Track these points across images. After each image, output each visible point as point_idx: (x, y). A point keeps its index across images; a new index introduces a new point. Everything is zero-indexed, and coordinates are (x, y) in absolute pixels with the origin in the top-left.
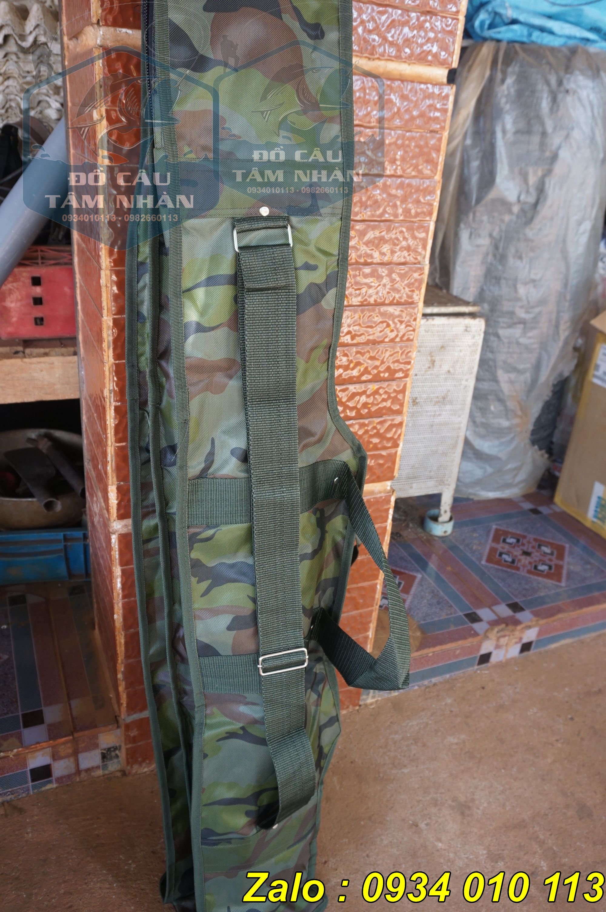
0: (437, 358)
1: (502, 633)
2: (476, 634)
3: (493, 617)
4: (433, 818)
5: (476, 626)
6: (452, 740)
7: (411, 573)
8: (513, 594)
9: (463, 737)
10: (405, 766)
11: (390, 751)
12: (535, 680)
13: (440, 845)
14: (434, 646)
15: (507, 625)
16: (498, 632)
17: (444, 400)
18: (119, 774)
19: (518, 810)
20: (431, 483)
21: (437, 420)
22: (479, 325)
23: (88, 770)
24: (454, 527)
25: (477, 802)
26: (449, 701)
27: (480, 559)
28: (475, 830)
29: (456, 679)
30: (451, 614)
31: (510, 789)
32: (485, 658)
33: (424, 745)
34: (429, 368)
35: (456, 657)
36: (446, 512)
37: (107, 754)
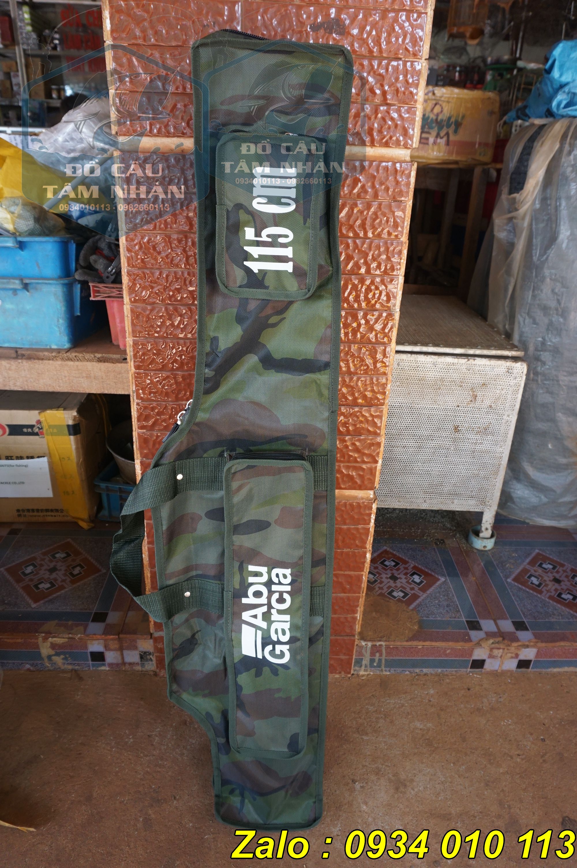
0: (479, 394)
1: (497, 645)
2: (470, 640)
3: (494, 629)
4: (370, 784)
5: (474, 634)
6: (418, 725)
7: (436, 576)
8: (524, 614)
9: (429, 725)
10: (367, 734)
11: (360, 718)
12: (522, 695)
13: (365, 807)
14: (424, 641)
15: (504, 639)
16: (493, 643)
17: (485, 431)
18: (152, 673)
19: (449, 802)
20: (472, 502)
21: (478, 447)
22: (521, 368)
23: (130, 664)
24: (496, 543)
25: (415, 784)
26: (432, 692)
27: (507, 577)
28: (401, 806)
29: (447, 675)
30: (455, 618)
31: (451, 783)
32: (479, 664)
33: (392, 722)
34: (471, 401)
35: (446, 655)
36: (487, 529)
37: (144, 656)
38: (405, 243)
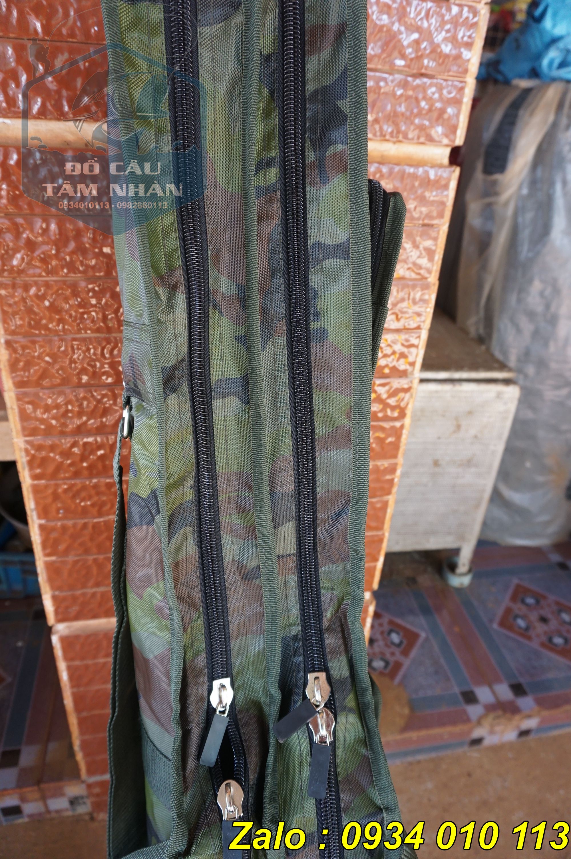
0: (463, 423)
1: (497, 720)
2: (467, 720)
3: (492, 699)
5: (470, 709)
8: (519, 672)
14: (419, 729)
15: (505, 712)
16: (493, 719)
17: (469, 462)
18: (86, 816)
20: (449, 538)
21: (459, 481)
22: (513, 392)
23: (57, 811)
24: (473, 578)
29: (443, 760)
30: (447, 689)
32: (477, 742)
34: (455, 431)
35: (443, 740)
36: (464, 565)
37: (74, 802)
38: (434, 285)
